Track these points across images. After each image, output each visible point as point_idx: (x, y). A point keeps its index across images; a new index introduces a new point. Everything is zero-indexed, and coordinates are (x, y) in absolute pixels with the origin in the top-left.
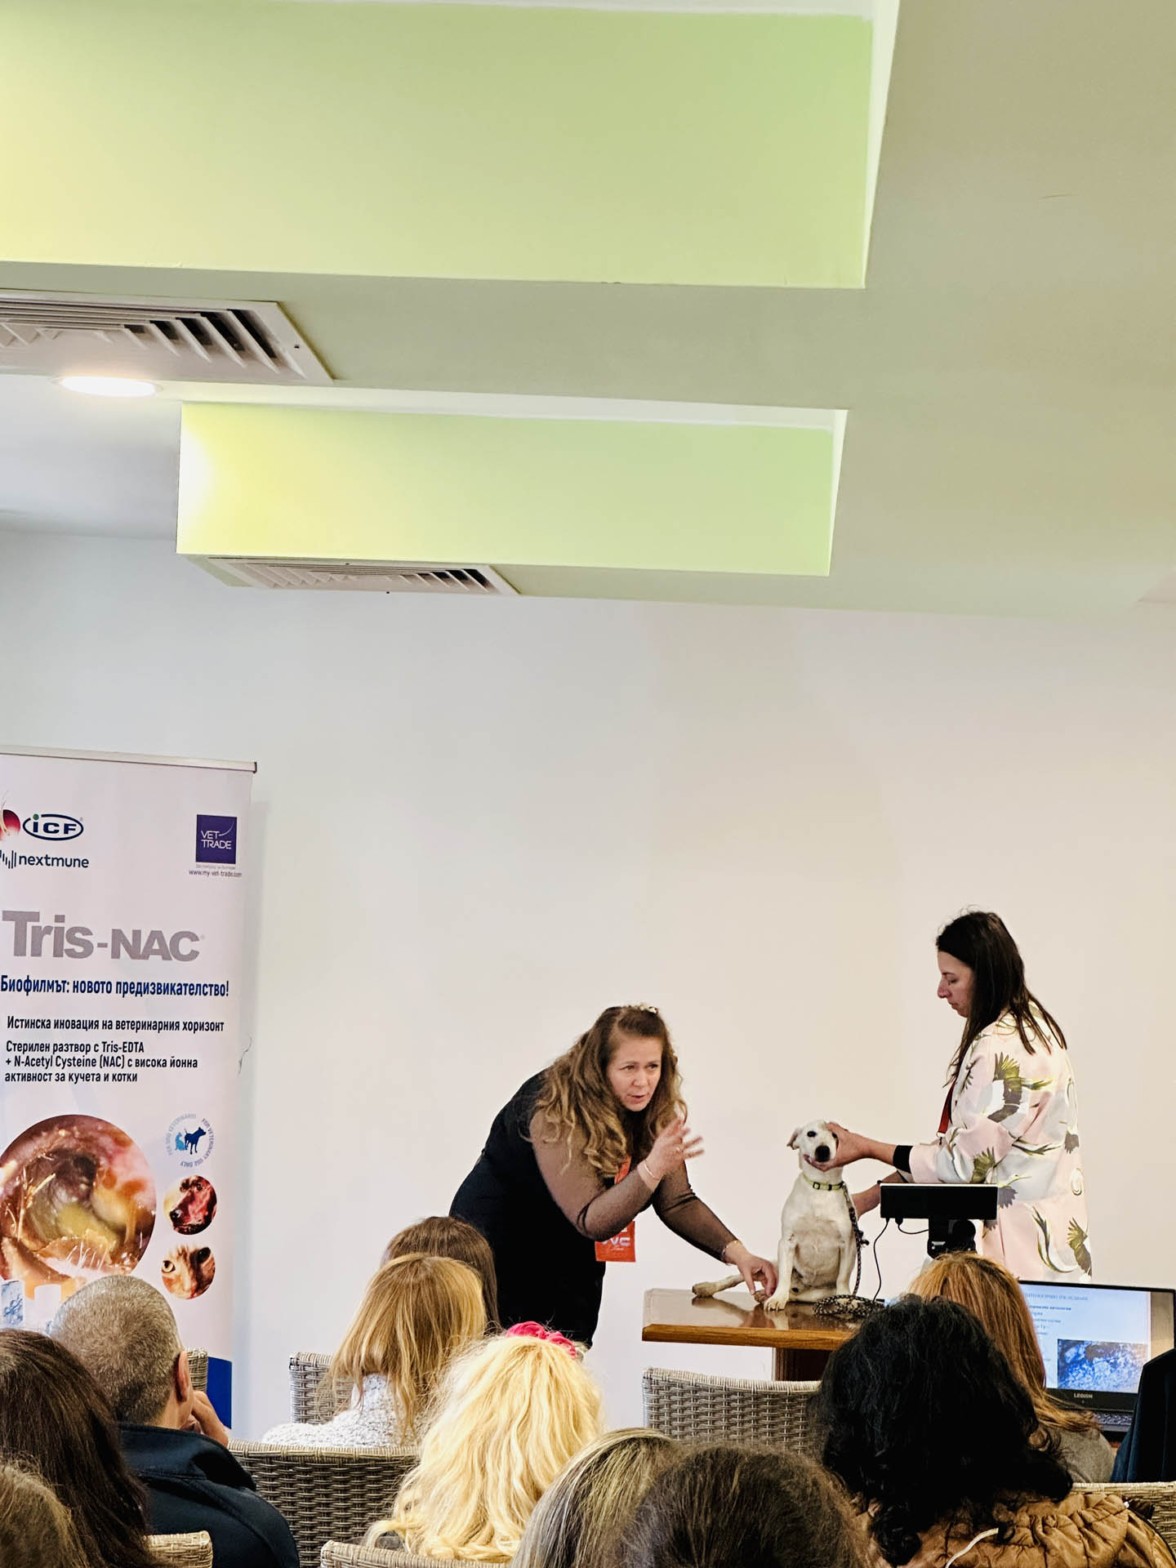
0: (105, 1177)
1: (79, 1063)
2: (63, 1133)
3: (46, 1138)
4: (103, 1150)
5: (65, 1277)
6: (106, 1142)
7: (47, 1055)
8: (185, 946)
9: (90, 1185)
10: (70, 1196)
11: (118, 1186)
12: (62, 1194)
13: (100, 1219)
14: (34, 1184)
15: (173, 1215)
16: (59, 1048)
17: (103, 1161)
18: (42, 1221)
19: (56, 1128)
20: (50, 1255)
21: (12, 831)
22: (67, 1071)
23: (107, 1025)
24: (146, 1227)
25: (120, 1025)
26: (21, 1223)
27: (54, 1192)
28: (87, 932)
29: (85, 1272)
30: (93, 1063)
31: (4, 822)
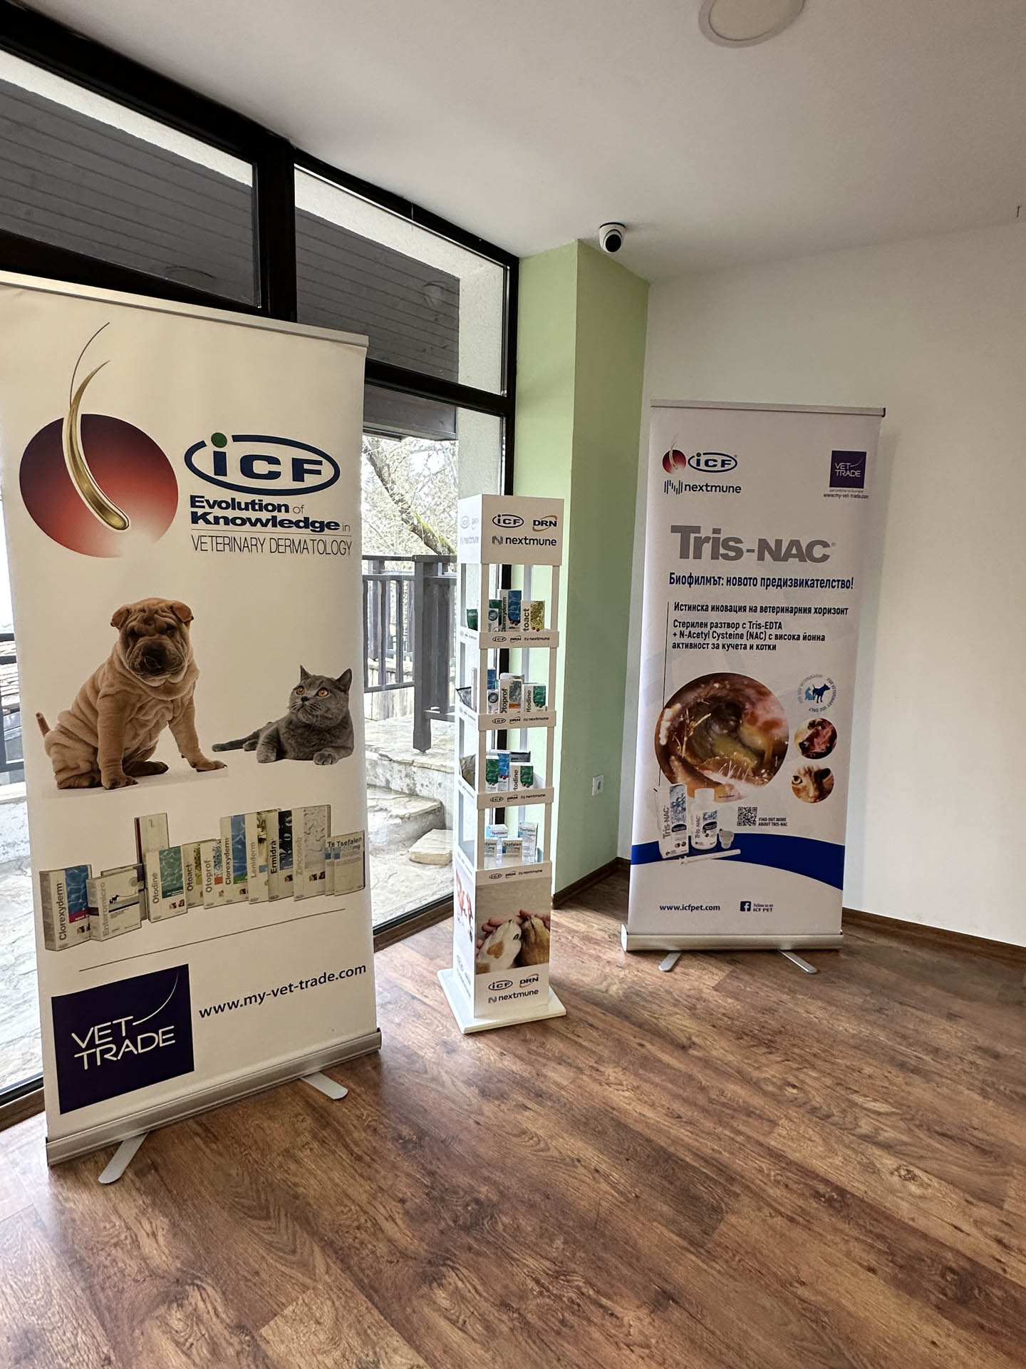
0: (749, 716)
1: (730, 636)
2: (717, 685)
3: (704, 688)
4: (748, 699)
5: (718, 784)
6: (750, 692)
7: (705, 630)
9: (737, 722)
10: (722, 729)
11: (759, 724)
12: (716, 728)
13: (744, 746)
14: (695, 720)
15: (801, 745)
16: (715, 625)
17: (748, 706)
18: (701, 745)
19: (712, 681)
20: (707, 769)
21: (679, 466)
22: (721, 642)
23: (755, 609)
24: (780, 752)
25: (763, 609)
26: (684, 746)
27: (710, 727)
28: (738, 541)
29: (732, 781)
30: (741, 636)
31: (673, 459)
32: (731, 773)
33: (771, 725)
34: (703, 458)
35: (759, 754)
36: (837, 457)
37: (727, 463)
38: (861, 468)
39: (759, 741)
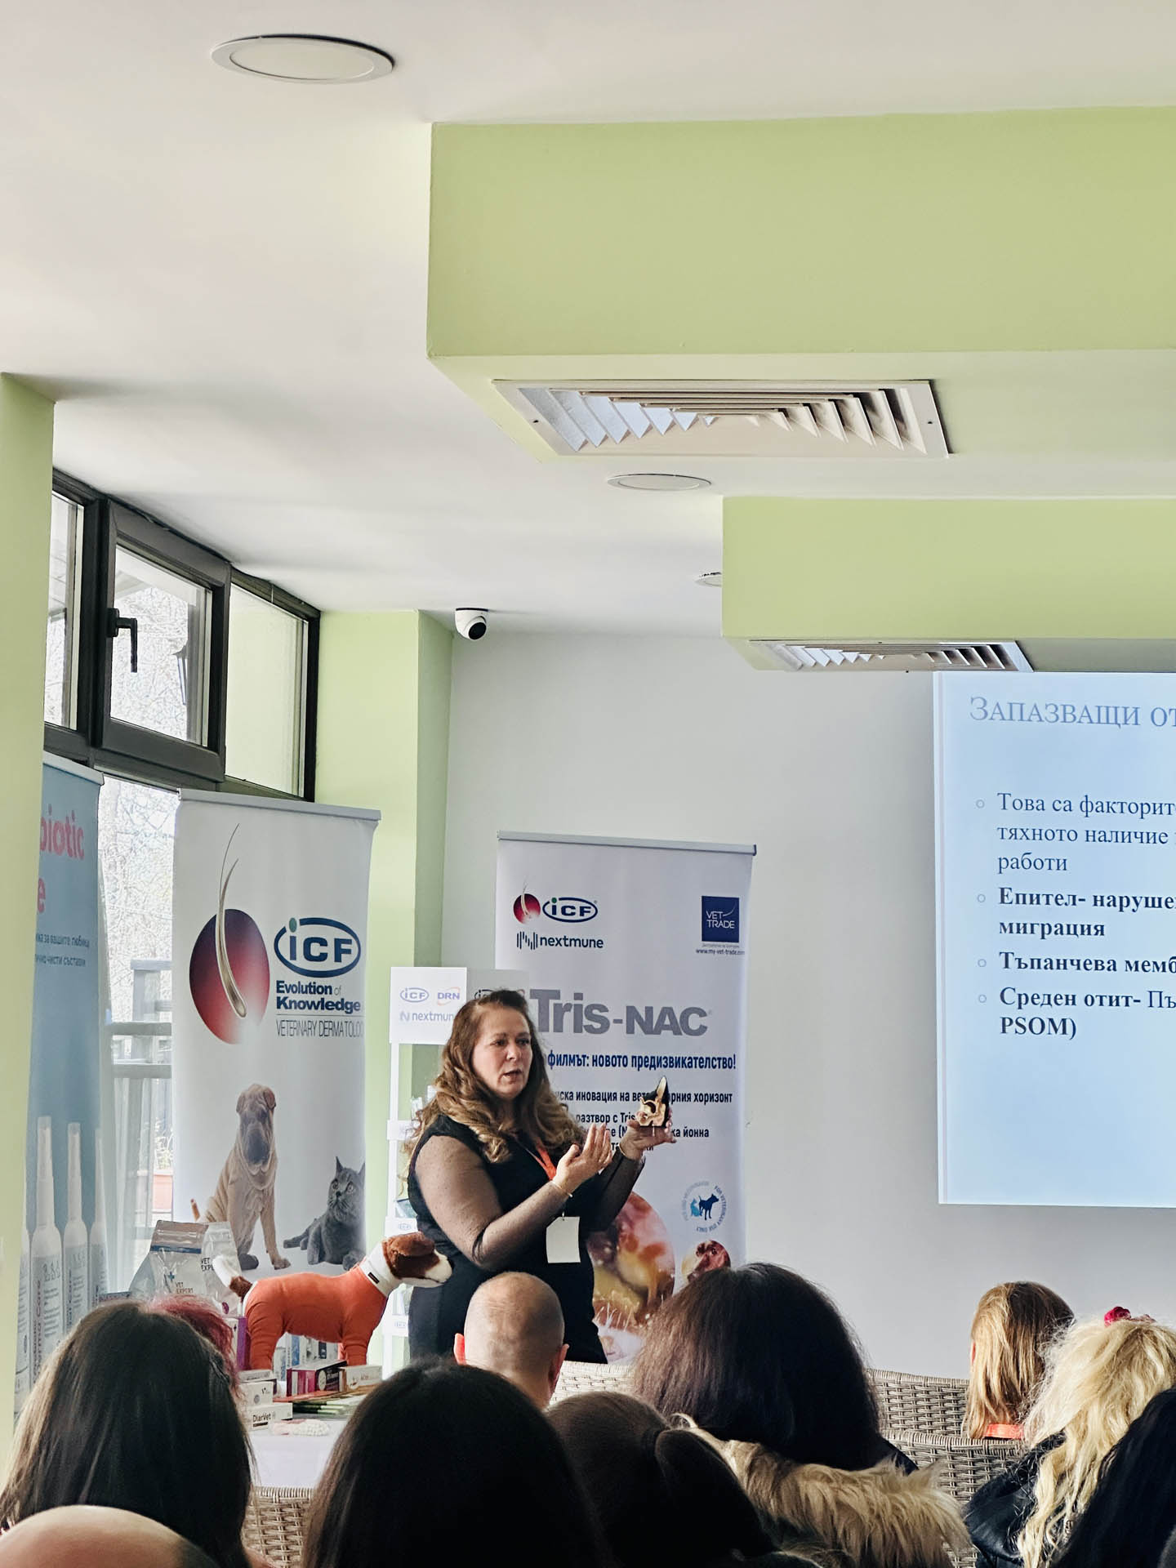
0: (627, 1241)
8: (694, 1022)
9: (613, 1248)
11: (640, 1250)
13: (623, 1281)
15: (691, 1278)
17: (625, 1226)
21: (533, 914)
23: (625, 1097)
28: (603, 1009)
31: (526, 905)
32: (609, 1320)
33: (653, 1252)
34: (559, 905)
36: (708, 903)
37: (587, 910)
38: (735, 917)
39: (640, 1274)
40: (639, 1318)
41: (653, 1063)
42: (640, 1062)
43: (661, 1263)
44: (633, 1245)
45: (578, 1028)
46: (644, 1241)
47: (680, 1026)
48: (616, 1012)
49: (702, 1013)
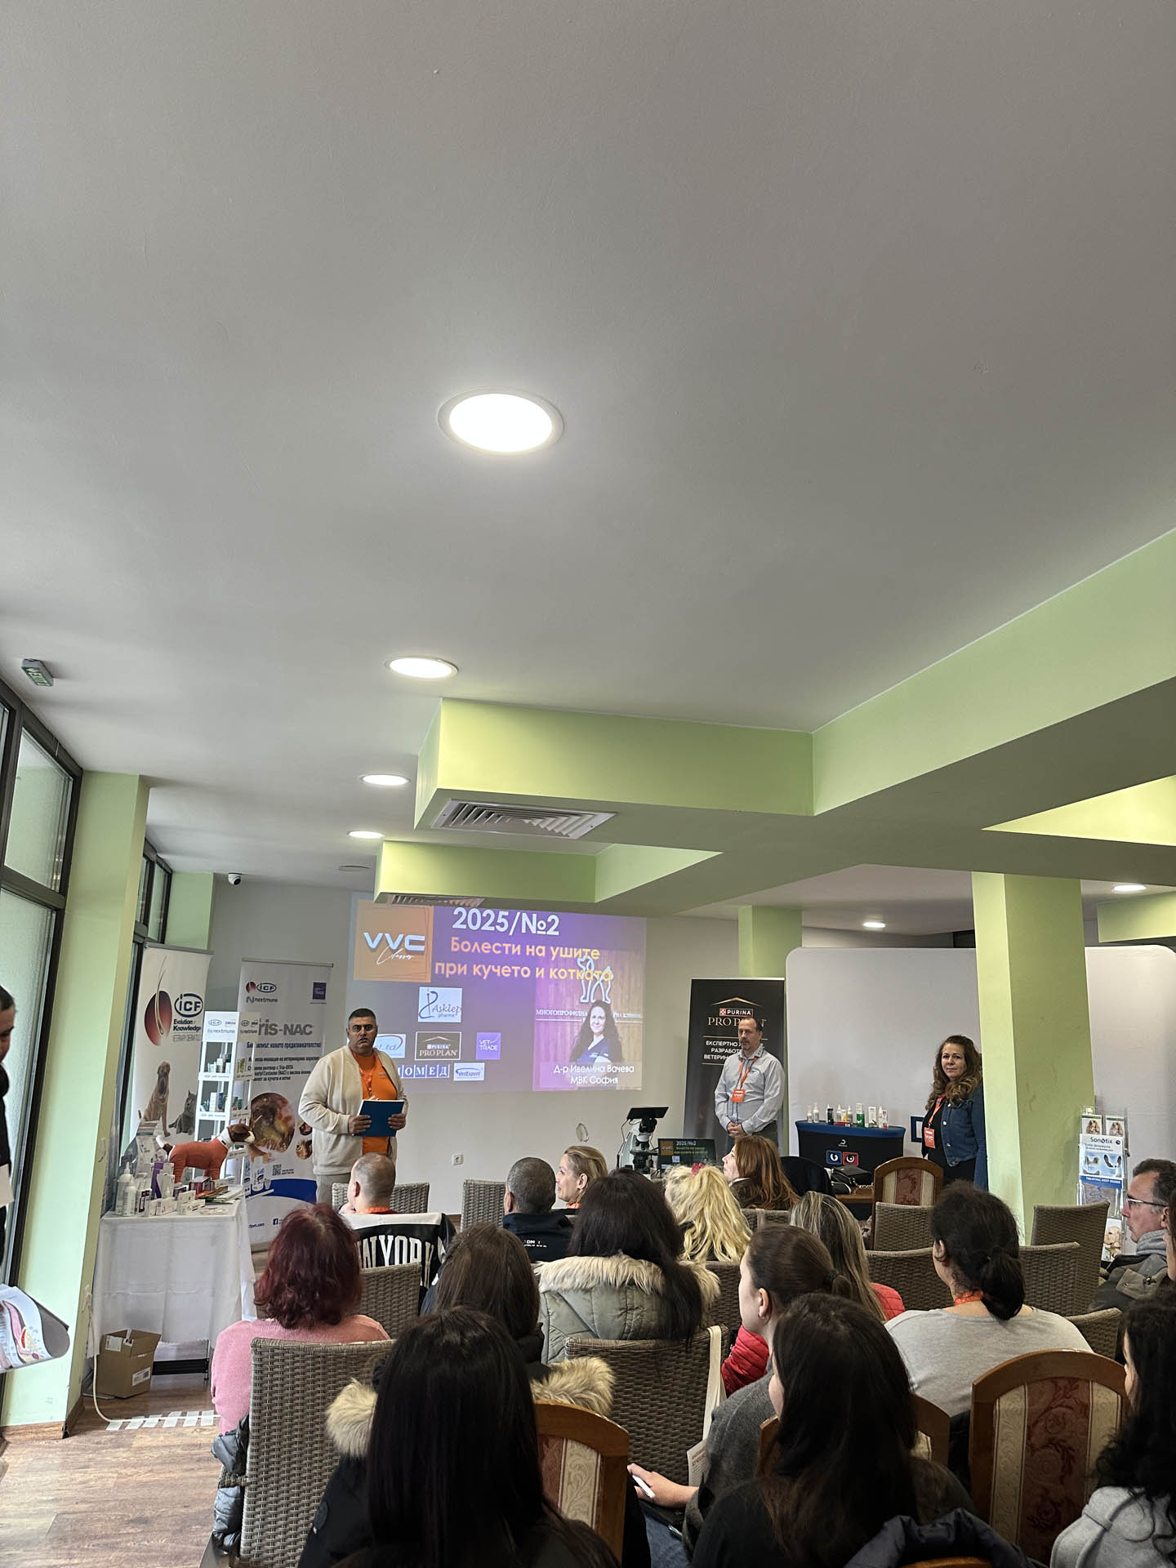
0: (278, 1115)
1: (272, 1074)
2: (265, 1100)
4: (278, 1105)
5: (265, 1153)
6: (279, 1102)
7: (261, 1071)
8: (308, 1030)
9: (273, 1119)
10: (268, 1123)
11: (283, 1119)
12: (264, 1122)
13: (277, 1131)
14: (255, 1119)
15: (300, 1128)
16: (265, 1068)
17: (278, 1110)
19: (264, 1098)
21: (253, 990)
22: (267, 1076)
23: (281, 1059)
24: (291, 1134)
25: (286, 1059)
28: (276, 1026)
29: (271, 1151)
30: (275, 1073)
31: (251, 986)
32: (270, 1146)
33: (288, 1118)
34: (263, 986)
35: (283, 1135)
36: (316, 985)
37: (273, 988)
38: (325, 990)
39: (283, 1128)
40: (281, 1145)
41: (293, 1046)
42: (287, 1045)
43: (290, 1123)
44: (281, 1116)
45: (266, 1034)
46: (285, 1115)
47: (303, 1032)
48: (281, 1027)
49: (311, 1026)
